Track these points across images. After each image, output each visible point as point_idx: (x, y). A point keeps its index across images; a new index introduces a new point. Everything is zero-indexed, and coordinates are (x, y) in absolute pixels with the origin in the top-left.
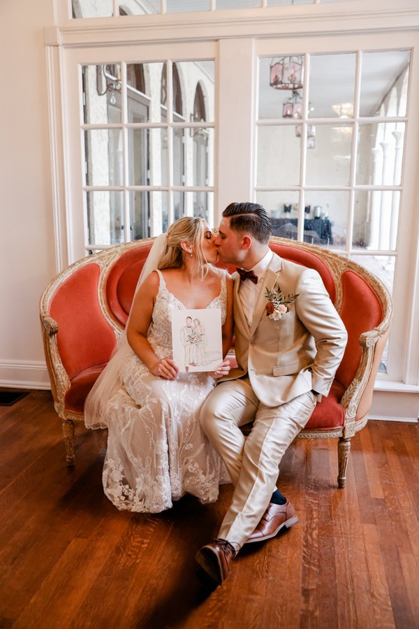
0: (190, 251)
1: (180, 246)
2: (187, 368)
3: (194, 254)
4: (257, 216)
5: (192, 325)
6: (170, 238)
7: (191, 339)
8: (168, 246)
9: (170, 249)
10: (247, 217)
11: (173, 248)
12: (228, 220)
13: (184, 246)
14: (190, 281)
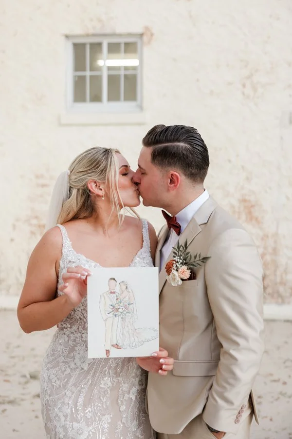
0: (101, 193)
1: (87, 187)
2: (108, 352)
3: (107, 196)
4: (188, 146)
5: (117, 289)
6: (73, 177)
7: (115, 310)
8: (71, 188)
9: (74, 192)
10: (174, 147)
11: (78, 190)
12: (149, 151)
13: (92, 187)
14: (104, 233)
